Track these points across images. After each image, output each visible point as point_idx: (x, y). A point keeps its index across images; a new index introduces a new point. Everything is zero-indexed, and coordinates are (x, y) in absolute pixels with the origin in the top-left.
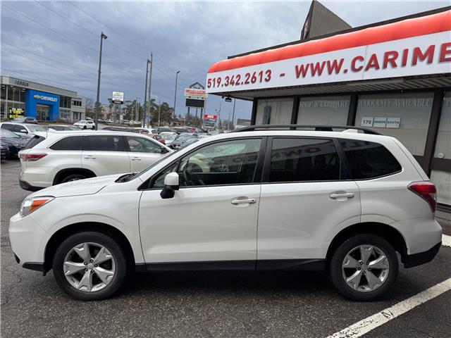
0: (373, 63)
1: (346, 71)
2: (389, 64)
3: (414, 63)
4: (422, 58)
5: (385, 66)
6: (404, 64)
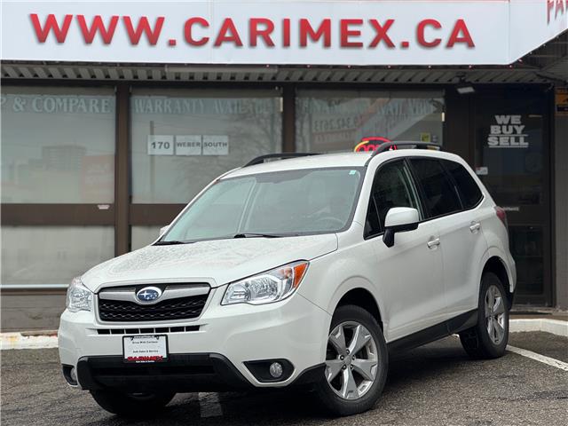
0: (228, 34)
1: (172, 43)
2: (259, 40)
3: (303, 44)
4: (315, 38)
5: (253, 43)
6: (286, 43)
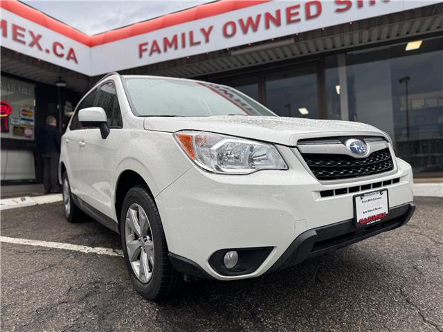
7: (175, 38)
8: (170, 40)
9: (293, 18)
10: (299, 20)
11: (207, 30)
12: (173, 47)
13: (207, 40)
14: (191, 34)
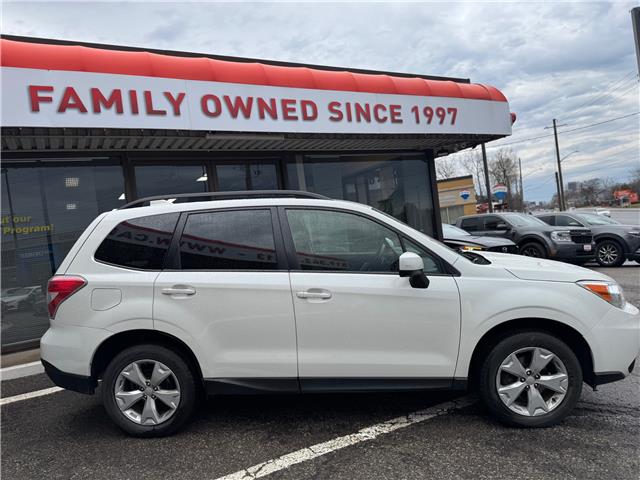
7: (116, 95)
8: (107, 95)
9: (290, 114)
10: (296, 118)
11: (175, 97)
12: (113, 108)
13: (177, 112)
14: (148, 95)
